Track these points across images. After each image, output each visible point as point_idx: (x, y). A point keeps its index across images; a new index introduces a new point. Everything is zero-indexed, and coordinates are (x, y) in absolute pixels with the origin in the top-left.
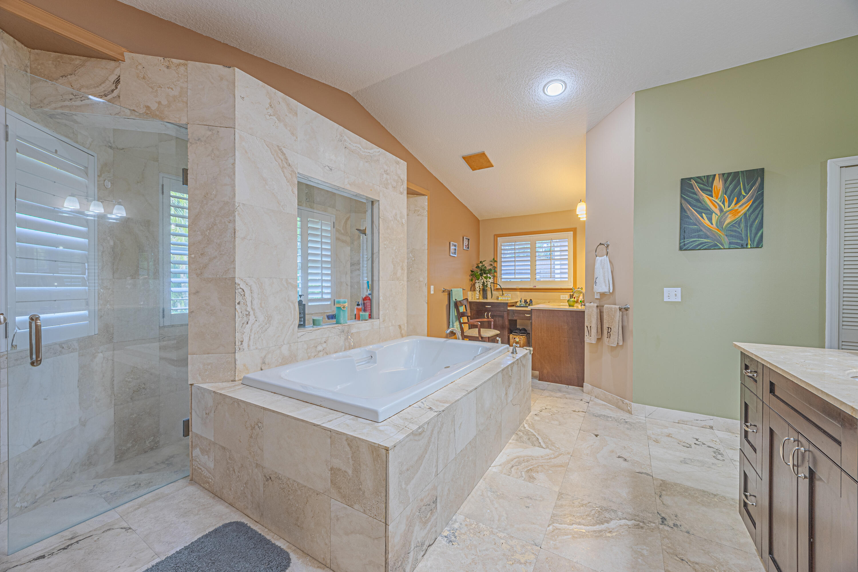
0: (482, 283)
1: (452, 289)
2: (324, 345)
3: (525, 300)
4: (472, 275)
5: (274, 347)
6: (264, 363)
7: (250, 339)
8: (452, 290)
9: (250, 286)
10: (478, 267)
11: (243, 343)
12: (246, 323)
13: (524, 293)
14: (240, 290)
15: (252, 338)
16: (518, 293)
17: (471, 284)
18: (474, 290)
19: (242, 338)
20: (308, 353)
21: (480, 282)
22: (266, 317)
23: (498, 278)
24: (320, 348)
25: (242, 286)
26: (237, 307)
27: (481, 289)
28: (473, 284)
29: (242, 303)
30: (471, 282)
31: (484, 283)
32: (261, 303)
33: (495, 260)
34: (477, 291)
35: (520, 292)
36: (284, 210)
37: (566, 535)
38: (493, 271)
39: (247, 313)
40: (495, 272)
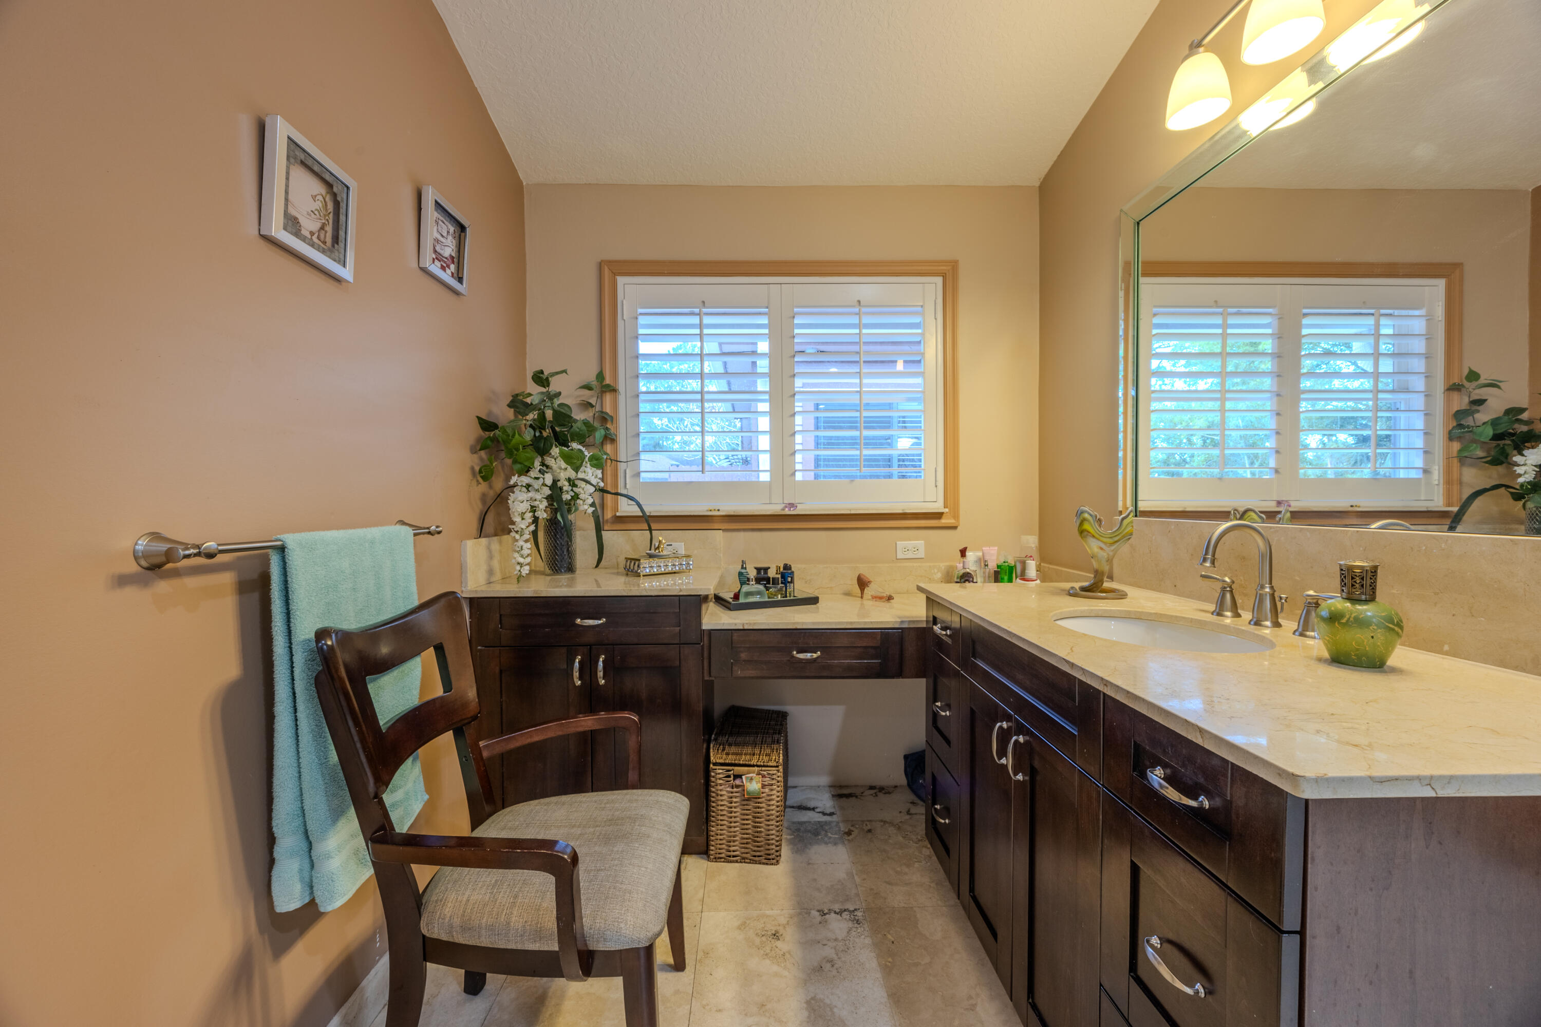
0: (547, 492)
1: (291, 540)
3: (759, 570)
4: (482, 446)
8: (282, 549)
10: (518, 404)
13: (742, 534)
16: (718, 537)
17: (483, 497)
18: (504, 528)
21: (537, 484)
23: (622, 466)
27: (542, 524)
28: (491, 494)
30: (483, 487)
31: (555, 487)
33: (608, 381)
34: (521, 532)
35: (724, 530)
38: (599, 434)
40: (610, 438)
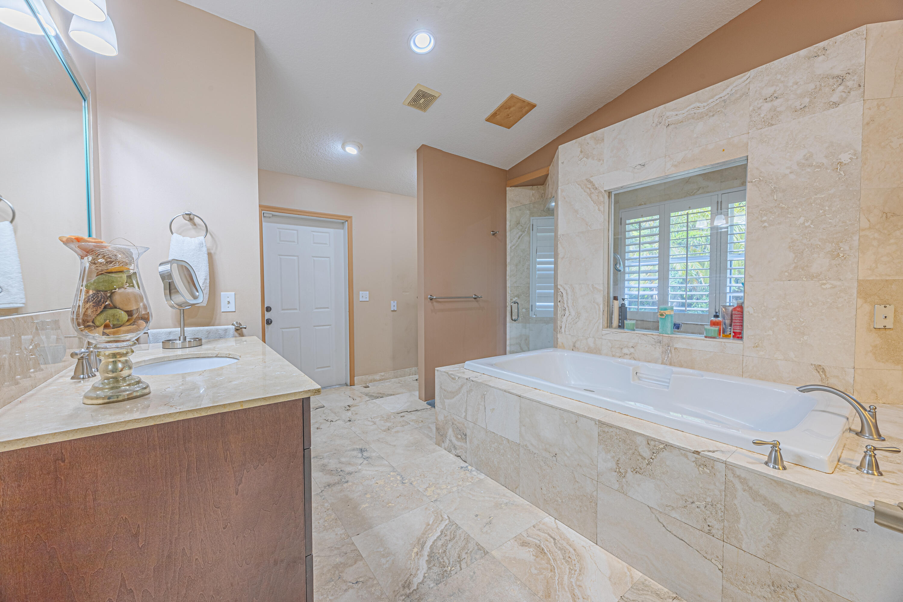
2: (632, 350)
5: (582, 337)
6: (574, 346)
7: (566, 327)
9: (566, 290)
11: (562, 328)
12: (563, 315)
14: (560, 293)
15: (567, 326)
19: (561, 325)
20: (612, 352)
22: (577, 314)
24: (625, 351)
25: (562, 290)
26: (559, 304)
29: (561, 301)
32: (573, 303)
36: (591, 228)
37: (433, 521)
39: (564, 309)
